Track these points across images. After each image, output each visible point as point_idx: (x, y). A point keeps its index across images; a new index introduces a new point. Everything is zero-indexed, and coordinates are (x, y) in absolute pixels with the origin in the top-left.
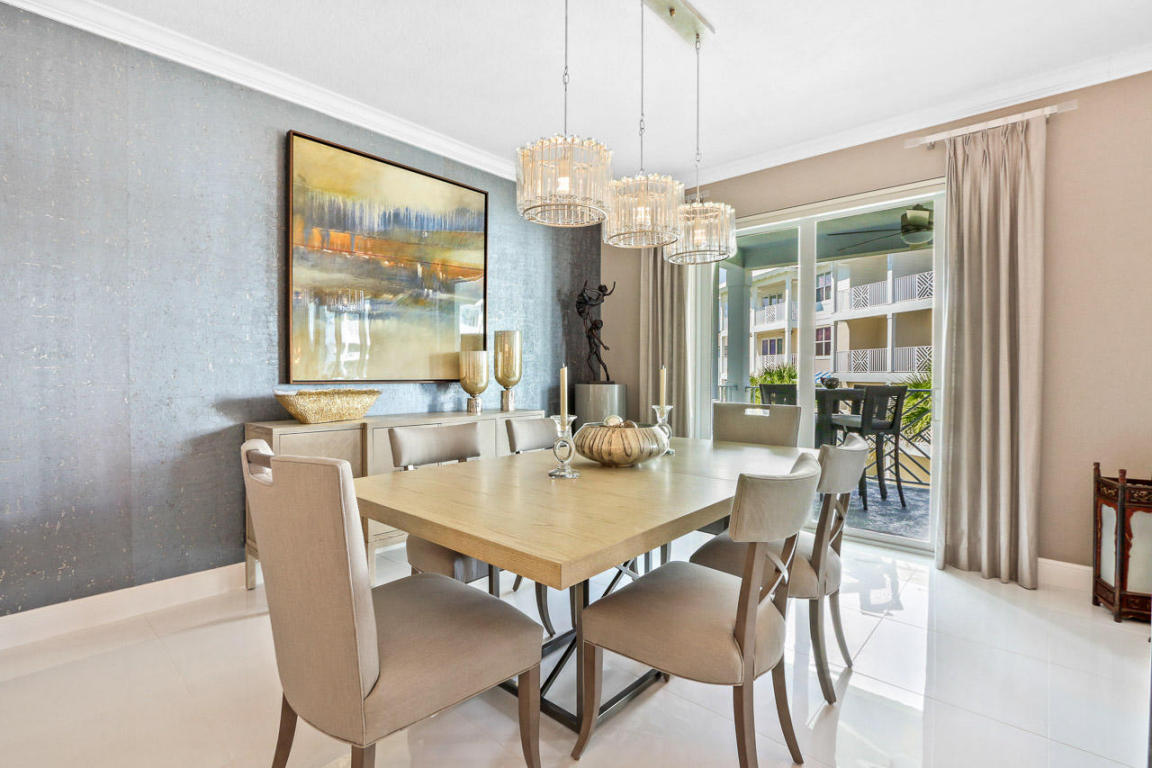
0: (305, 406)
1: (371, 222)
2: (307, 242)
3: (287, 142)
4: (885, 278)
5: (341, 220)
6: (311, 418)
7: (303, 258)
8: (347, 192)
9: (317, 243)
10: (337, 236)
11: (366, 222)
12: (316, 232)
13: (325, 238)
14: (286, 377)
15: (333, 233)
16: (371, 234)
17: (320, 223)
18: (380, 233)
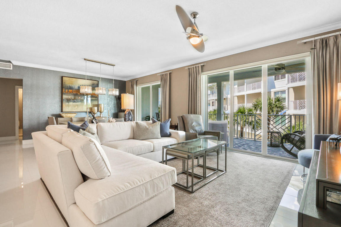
0: (63, 115)
1: (76, 88)
2: (65, 91)
3: (62, 77)
4: (244, 85)
5: (71, 88)
6: (64, 117)
7: (65, 94)
8: (72, 84)
9: (67, 92)
10: (70, 90)
11: (75, 88)
12: (67, 90)
13: (68, 91)
14: (62, 111)
15: (69, 90)
16: (76, 89)
17: (67, 89)
18: (78, 89)
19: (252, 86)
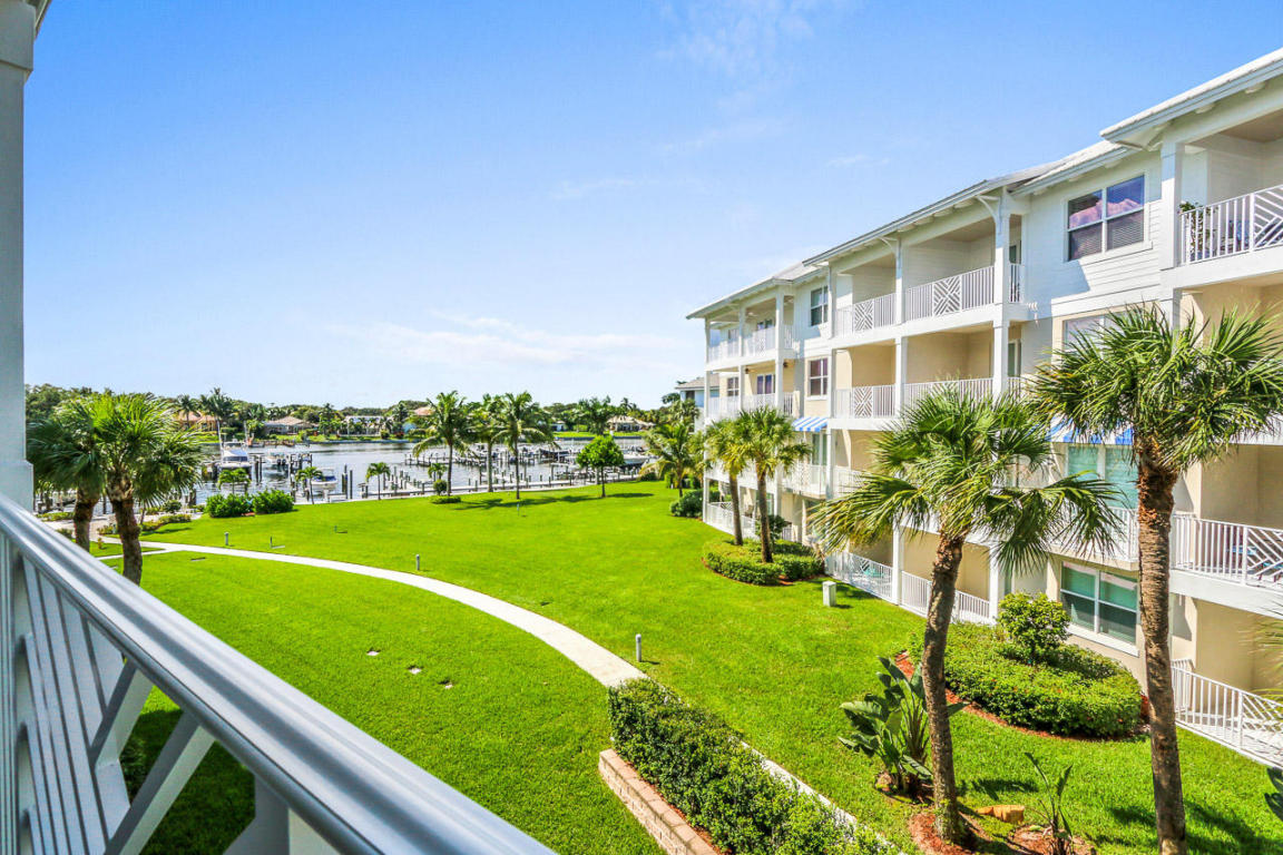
4: (893, 289)
19: (940, 293)
